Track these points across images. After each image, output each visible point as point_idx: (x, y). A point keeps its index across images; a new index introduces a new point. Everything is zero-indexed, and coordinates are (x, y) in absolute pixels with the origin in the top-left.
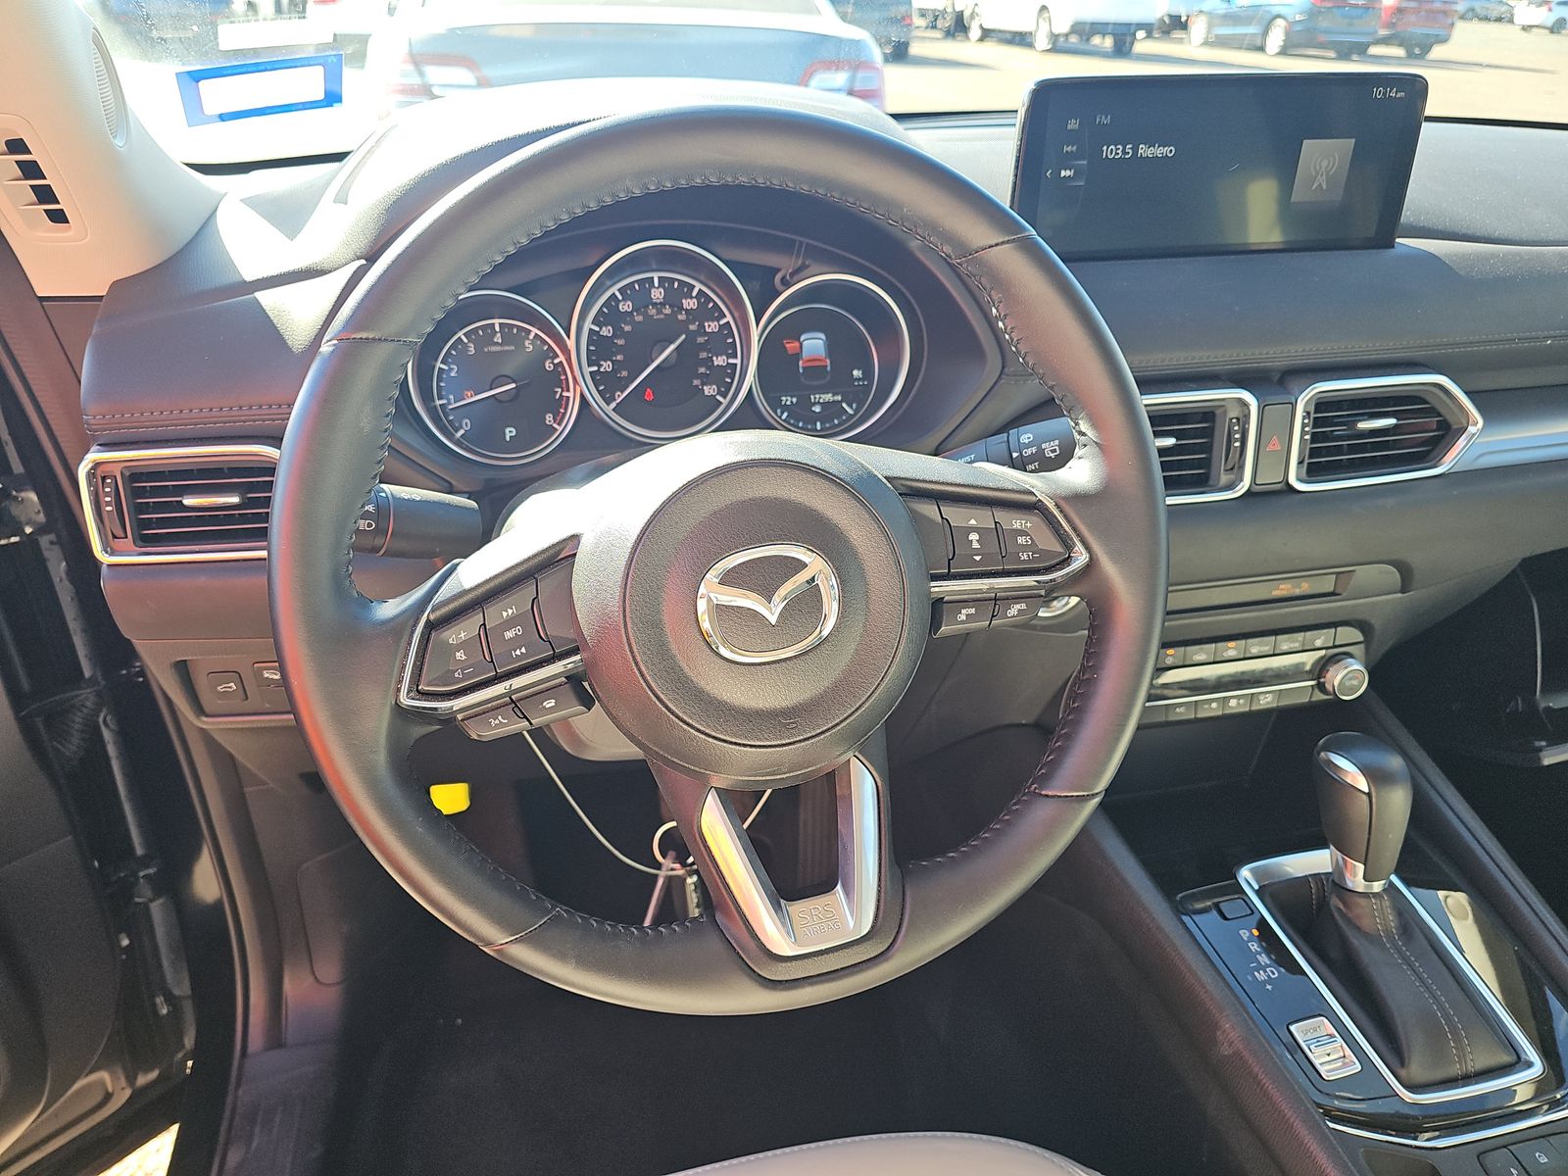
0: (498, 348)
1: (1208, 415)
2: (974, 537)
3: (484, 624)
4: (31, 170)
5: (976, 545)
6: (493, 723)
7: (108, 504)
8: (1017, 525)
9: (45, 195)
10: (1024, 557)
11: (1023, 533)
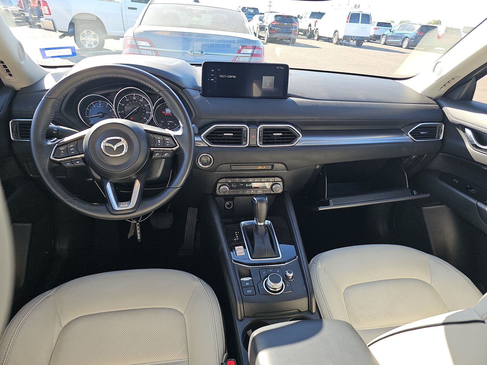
0: (100, 107)
1: (240, 130)
2: (159, 141)
3: (67, 147)
4: (5, 66)
5: (159, 142)
6: (67, 164)
7: (15, 129)
8: (167, 139)
9: (8, 71)
10: (167, 145)
11: (168, 141)
